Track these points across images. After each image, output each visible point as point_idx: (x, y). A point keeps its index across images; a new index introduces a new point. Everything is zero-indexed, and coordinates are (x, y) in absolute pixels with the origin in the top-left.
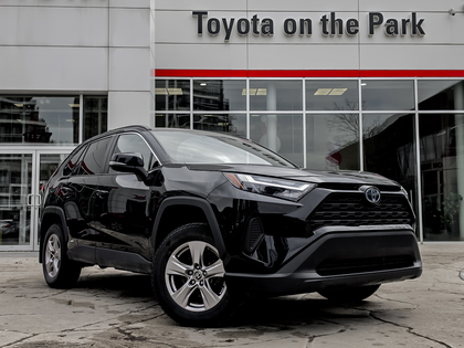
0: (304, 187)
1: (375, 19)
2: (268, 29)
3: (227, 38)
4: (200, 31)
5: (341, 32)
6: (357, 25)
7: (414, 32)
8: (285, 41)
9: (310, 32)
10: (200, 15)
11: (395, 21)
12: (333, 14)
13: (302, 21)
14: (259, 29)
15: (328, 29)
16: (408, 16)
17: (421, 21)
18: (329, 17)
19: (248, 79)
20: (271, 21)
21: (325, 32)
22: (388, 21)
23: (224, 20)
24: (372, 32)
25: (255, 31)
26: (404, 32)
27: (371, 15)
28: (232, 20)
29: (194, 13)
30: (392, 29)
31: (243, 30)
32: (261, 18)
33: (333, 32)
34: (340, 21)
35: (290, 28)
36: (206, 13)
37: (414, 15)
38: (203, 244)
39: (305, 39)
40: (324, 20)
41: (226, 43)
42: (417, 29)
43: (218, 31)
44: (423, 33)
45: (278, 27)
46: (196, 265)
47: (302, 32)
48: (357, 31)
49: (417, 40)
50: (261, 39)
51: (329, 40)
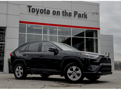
0: (97, 56)
1: (76, 13)
2: (48, 13)
3: (37, 14)
4: (30, 11)
5: (67, 15)
6: (71, 14)
7: (85, 17)
8: (53, 16)
9: (59, 15)
10: (30, 7)
11: (80, 14)
12: (65, 10)
13: (57, 11)
14: (46, 12)
15: (64, 14)
16: (83, 13)
17: (87, 15)
18: (64, 11)
19: (43, 26)
20: (49, 10)
21: (63, 15)
22: (79, 14)
23: (37, 9)
24: (75, 16)
25: (45, 13)
26: (83, 17)
27: (75, 12)
28: (39, 9)
29: (28, 6)
30: (80, 16)
31: (42, 12)
32: (47, 9)
33: (65, 15)
34: (67, 12)
35: (54, 13)
36: (31, 6)
37: (85, 13)
38: (76, 67)
39: (58, 16)
40: (63, 12)
41: (37, 15)
42: (86, 16)
43: (35, 12)
44: (87, 18)
45: (51, 12)
46: (74, 71)
47: (57, 14)
48: (71, 16)
49: (85, 19)
50: (46, 15)
51: (64, 17)
